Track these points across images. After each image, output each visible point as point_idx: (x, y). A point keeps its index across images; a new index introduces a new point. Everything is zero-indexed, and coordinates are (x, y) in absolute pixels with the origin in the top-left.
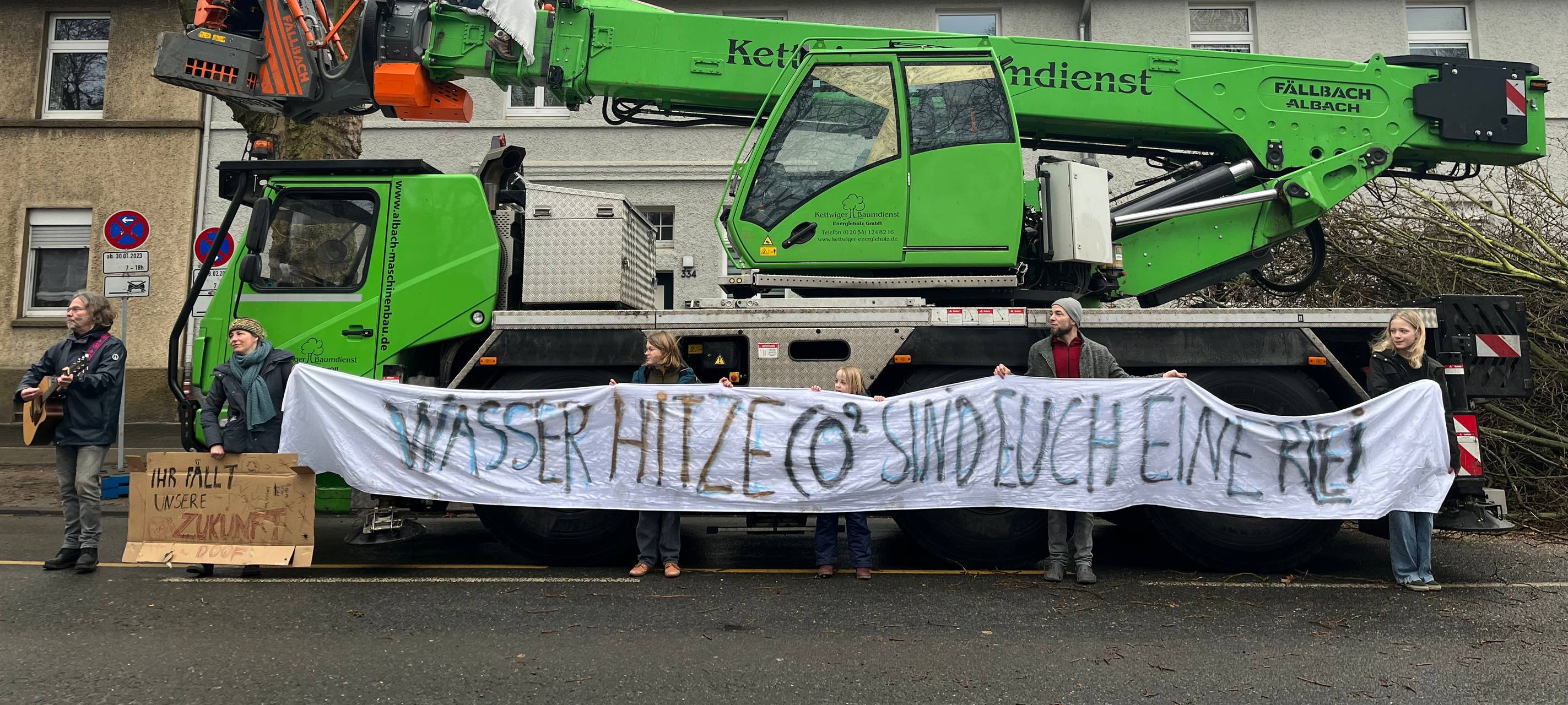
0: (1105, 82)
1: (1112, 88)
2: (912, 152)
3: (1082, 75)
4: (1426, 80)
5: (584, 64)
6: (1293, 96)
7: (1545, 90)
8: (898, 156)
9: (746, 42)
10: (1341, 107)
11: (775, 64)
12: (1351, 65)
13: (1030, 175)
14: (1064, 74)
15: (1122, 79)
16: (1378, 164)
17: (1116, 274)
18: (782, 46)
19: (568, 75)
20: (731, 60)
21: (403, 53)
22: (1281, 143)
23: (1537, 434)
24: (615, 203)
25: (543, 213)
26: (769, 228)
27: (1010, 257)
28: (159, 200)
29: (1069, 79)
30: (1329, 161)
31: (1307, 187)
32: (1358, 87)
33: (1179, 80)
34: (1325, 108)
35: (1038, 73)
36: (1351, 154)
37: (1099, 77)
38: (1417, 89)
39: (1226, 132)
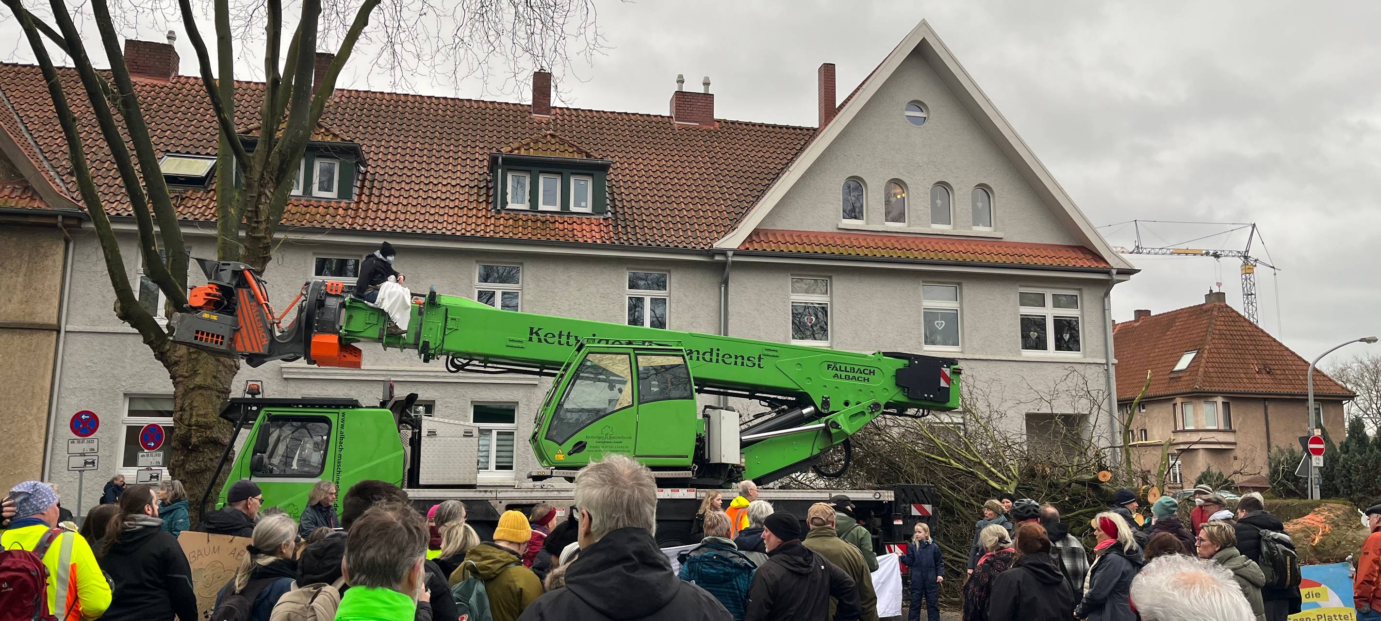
0: (739, 360)
1: (743, 364)
2: (639, 403)
3: (727, 356)
4: (901, 367)
5: (441, 338)
6: (836, 372)
7: (960, 373)
8: (632, 405)
9: (539, 329)
10: (860, 379)
11: (557, 343)
12: (866, 356)
13: (700, 417)
14: (718, 355)
15: (748, 359)
16: (876, 411)
17: (741, 469)
18: (561, 332)
19: (432, 345)
20: (531, 339)
21: (330, 327)
22: (829, 398)
23: (955, 556)
24: (474, 429)
25: (432, 433)
26: (560, 445)
27: (688, 461)
28: (22, 385)
29: (720, 358)
30: (853, 408)
31: (840, 423)
32: (869, 368)
33: (778, 361)
34: (852, 379)
35: (704, 354)
36: (864, 405)
37: (736, 357)
38: (898, 371)
39: (801, 391)
